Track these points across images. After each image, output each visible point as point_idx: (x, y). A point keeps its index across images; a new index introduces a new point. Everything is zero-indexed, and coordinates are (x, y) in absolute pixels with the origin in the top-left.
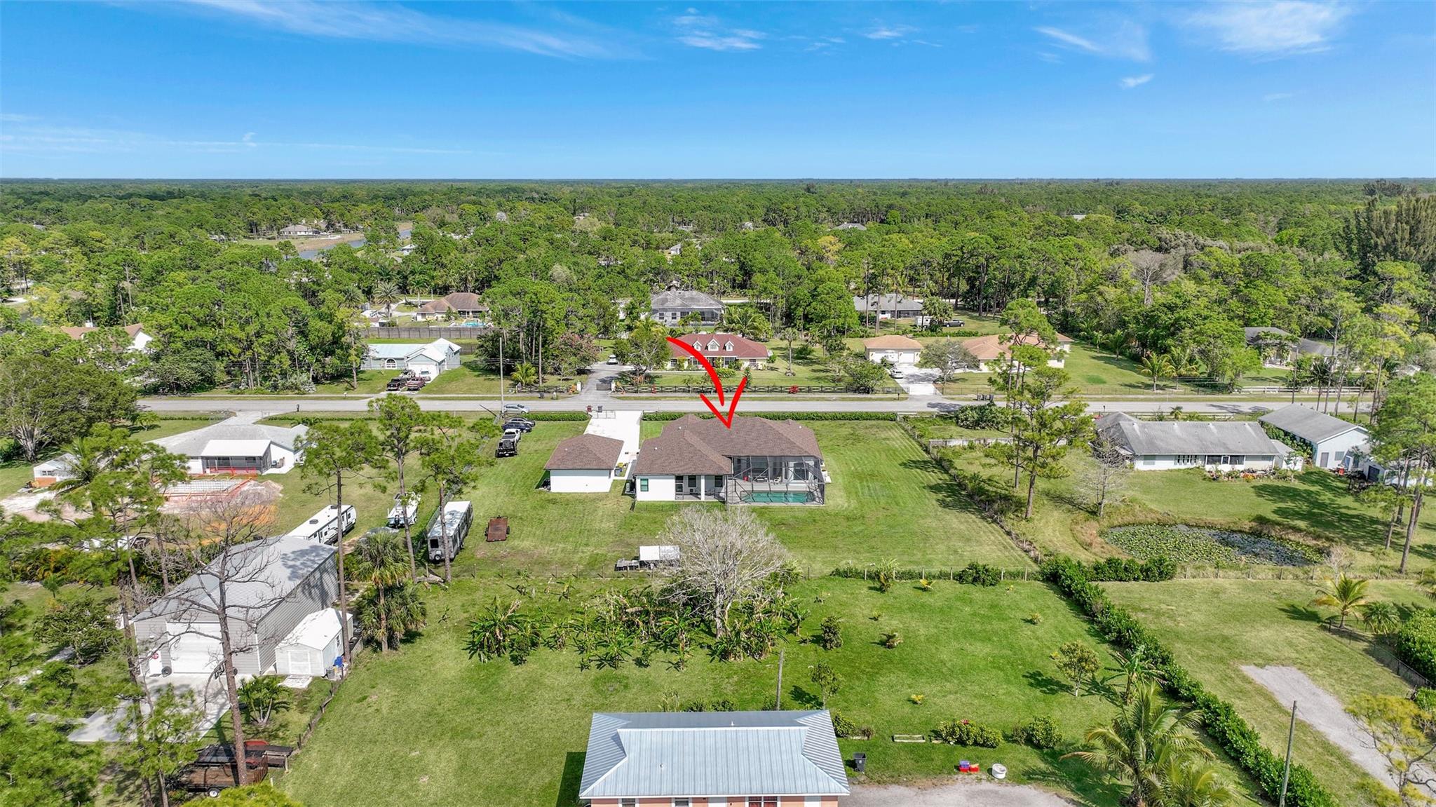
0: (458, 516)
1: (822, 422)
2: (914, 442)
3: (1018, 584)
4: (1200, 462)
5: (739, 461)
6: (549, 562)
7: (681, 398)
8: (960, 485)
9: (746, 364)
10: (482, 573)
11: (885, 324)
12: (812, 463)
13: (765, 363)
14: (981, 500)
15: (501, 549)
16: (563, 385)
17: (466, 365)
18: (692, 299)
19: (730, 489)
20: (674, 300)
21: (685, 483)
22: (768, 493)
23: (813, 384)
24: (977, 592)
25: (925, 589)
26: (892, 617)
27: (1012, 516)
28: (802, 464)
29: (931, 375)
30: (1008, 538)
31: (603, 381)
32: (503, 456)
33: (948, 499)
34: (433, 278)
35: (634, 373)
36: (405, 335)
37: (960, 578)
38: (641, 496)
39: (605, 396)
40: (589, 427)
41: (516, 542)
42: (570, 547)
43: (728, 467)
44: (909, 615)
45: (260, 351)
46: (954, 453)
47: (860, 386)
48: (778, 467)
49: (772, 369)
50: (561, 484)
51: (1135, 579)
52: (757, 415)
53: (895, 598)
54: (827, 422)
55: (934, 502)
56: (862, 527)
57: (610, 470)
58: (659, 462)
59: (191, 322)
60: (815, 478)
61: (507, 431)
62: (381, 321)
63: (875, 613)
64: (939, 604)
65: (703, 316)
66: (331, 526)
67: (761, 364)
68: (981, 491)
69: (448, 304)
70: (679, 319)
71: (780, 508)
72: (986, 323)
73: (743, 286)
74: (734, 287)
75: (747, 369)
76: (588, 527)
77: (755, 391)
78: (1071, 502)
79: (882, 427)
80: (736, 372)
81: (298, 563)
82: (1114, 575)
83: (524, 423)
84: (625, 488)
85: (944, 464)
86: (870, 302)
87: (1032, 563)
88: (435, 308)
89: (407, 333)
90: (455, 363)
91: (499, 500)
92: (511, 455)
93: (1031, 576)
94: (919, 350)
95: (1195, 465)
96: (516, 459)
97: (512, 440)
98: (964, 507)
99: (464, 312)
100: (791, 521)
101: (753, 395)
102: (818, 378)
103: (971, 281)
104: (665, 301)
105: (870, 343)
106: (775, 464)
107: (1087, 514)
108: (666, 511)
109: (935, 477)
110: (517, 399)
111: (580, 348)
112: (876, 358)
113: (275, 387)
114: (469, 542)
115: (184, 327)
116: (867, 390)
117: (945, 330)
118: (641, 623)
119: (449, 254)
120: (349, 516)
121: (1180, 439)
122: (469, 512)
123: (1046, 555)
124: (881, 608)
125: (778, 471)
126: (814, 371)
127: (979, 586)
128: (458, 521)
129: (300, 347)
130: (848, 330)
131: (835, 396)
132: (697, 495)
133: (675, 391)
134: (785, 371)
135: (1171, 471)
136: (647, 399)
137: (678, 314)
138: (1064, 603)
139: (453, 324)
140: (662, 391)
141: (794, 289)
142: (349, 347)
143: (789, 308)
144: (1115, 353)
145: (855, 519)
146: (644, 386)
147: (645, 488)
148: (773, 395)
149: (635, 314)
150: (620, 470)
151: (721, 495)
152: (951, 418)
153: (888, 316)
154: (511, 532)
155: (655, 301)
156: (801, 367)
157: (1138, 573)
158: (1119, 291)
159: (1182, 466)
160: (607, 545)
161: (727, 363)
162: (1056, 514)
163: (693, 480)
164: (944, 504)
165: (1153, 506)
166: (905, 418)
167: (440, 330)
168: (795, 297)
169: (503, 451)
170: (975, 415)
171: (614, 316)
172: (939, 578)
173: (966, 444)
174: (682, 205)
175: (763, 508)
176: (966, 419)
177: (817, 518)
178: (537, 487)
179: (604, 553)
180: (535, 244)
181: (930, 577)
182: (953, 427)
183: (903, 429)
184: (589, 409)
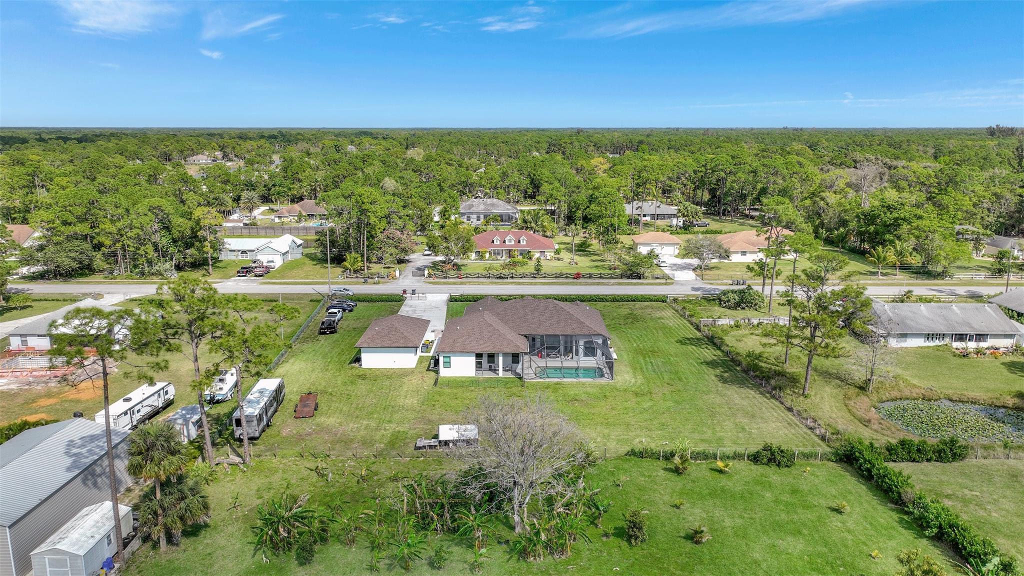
0: (267, 394)
1: (604, 304)
2: (685, 321)
3: (812, 465)
4: (947, 340)
5: (534, 339)
6: (352, 441)
7: (482, 283)
8: (733, 360)
9: (537, 255)
10: (285, 451)
11: (646, 225)
12: (600, 341)
13: (552, 254)
14: (757, 376)
15: (307, 426)
16: (384, 272)
17: (307, 256)
18: (493, 205)
19: (526, 365)
20: (479, 205)
21: (485, 360)
22: (561, 368)
23: (593, 271)
24: (773, 474)
25: (721, 471)
26: (694, 505)
27: (789, 392)
28: (591, 342)
29: (690, 264)
30: (789, 414)
31: (419, 269)
32: (325, 333)
33: (726, 375)
34: (290, 189)
35: (444, 262)
36: (262, 233)
37: (755, 458)
38: (444, 372)
39: (419, 281)
40: (403, 307)
41: (323, 419)
42: (373, 424)
43: (523, 346)
44: (711, 502)
45: (129, 242)
46: (723, 331)
47: (633, 273)
48: (569, 346)
49: (558, 259)
50: (371, 360)
51: (928, 460)
52: (547, 297)
53: (694, 482)
54: (607, 304)
55: (713, 378)
56: (650, 404)
57: (416, 348)
58: (460, 340)
59: (71, 218)
60: (603, 354)
61: (330, 311)
62: (244, 222)
63: (677, 502)
64: (739, 488)
65: (503, 218)
66: (145, 403)
67: (549, 254)
68: (756, 368)
69: (299, 209)
70: (482, 220)
71: (572, 384)
72: (726, 224)
73: (532, 197)
74: (526, 198)
75: (538, 259)
76: (392, 403)
77: (545, 277)
78: (839, 378)
79: (655, 307)
80: (529, 262)
81: (84, 450)
82: (906, 456)
83: (347, 303)
84: (430, 364)
85: (716, 341)
86: (635, 206)
87: (820, 442)
88: (289, 212)
89: (264, 231)
90: (297, 255)
91: (314, 376)
92: (331, 333)
93: (825, 457)
94: (678, 244)
95: (942, 343)
96: (335, 336)
97: (333, 319)
98: (742, 383)
99: (312, 215)
100: (583, 397)
101: (543, 280)
102: (596, 267)
103: (713, 192)
104: (471, 206)
105: (638, 239)
106: (566, 342)
107: (857, 390)
108: (467, 386)
109: (709, 353)
110: (345, 283)
111: (400, 241)
112: (644, 250)
113: (143, 274)
114: (277, 420)
115: (65, 223)
116: (639, 276)
117: (696, 229)
118: (435, 517)
119: (304, 171)
120: (167, 393)
121: (928, 319)
122: (279, 390)
123: (833, 434)
124: (681, 494)
125: (569, 349)
126: (593, 261)
127: (774, 468)
128: (266, 399)
129: (163, 241)
130: (618, 229)
131: (612, 281)
132: (495, 371)
133: (478, 277)
134: (569, 260)
135: (922, 348)
136: (454, 283)
137: (482, 216)
138: (864, 487)
139: (302, 225)
140: (467, 277)
141: (574, 195)
142: (205, 239)
143: (571, 212)
144: (838, 247)
145: (643, 395)
146: (452, 273)
147: (448, 365)
148: (560, 280)
149: (447, 216)
150: (427, 347)
151: (517, 371)
152: (714, 300)
153: (648, 218)
154: (319, 409)
155: (463, 207)
156: (583, 258)
157: (930, 455)
158: (838, 196)
159: (931, 344)
160: (409, 422)
161: (521, 254)
162: (827, 389)
163: (492, 357)
164: (725, 381)
165: (915, 381)
166: (675, 300)
167: (290, 229)
168: (575, 202)
169: (324, 329)
170: (737, 298)
171: (429, 217)
172: (734, 458)
173: (732, 323)
174: (486, 141)
175: (557, 384)
176: (729, 301)
177: (608, 394)
178: (350, 363)
179: (406, 430)
180: (371, 164)
181: (725, 457)
182: (716, 308)
183: (674, 309)
184: (405, 292)
